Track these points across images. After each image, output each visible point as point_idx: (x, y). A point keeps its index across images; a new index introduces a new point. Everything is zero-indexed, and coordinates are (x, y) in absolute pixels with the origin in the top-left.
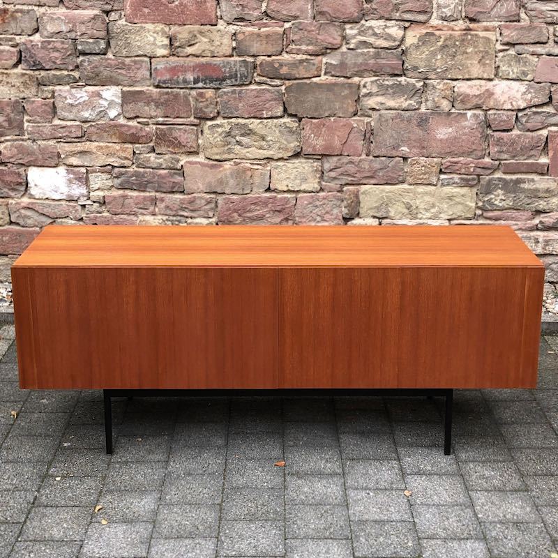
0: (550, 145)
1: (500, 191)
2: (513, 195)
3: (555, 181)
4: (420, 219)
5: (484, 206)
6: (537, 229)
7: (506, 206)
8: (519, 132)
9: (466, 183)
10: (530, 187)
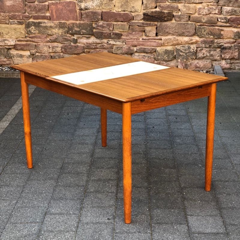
0: (49, 8)
1: (33, 27)
2: (38, 28)
3: (53, 23)
4: (5, 38)
5: (28, 32)
6: (49, 42)
7: (36, 33)
8: (38, 3)
9: (20, 23)
10: (44, 25)
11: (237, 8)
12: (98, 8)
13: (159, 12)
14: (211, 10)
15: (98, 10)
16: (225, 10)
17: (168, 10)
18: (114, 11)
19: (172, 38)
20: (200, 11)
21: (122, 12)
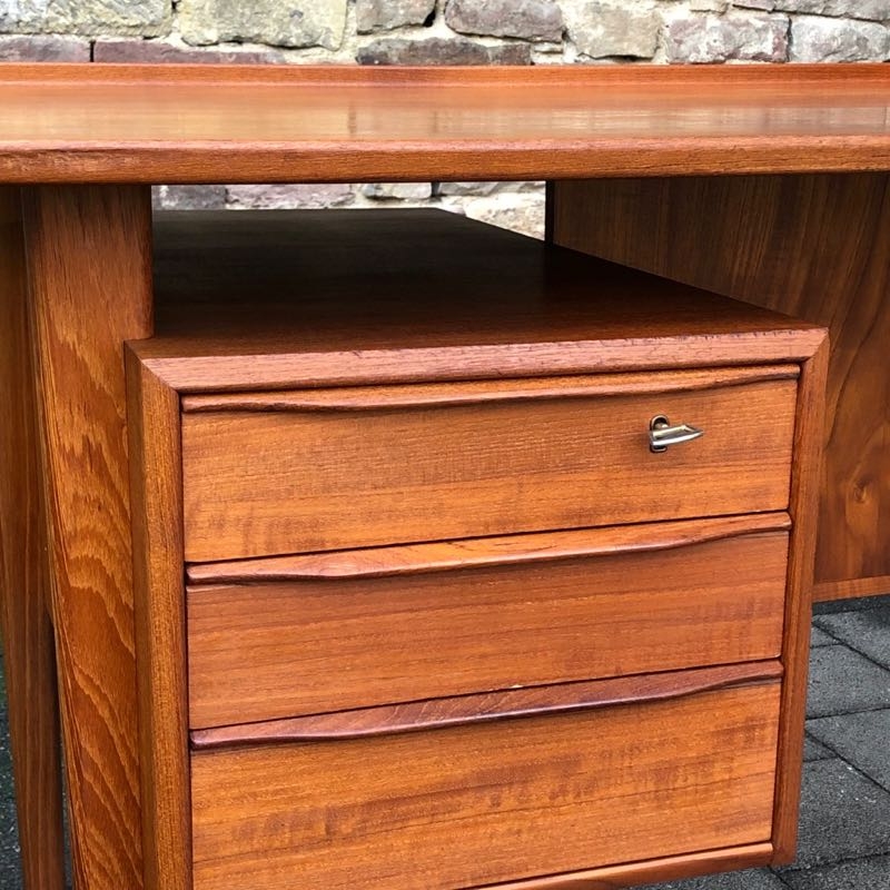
11: (869, 26)
12: (62, 20)
13: (452, 44)
14: (737, 35)
15: (67, 32)
16: (809, 39)
17: (505, 38)
18: (174, 41)
19: (524, 205)
20: (680, 42)
21: (224, 48)
